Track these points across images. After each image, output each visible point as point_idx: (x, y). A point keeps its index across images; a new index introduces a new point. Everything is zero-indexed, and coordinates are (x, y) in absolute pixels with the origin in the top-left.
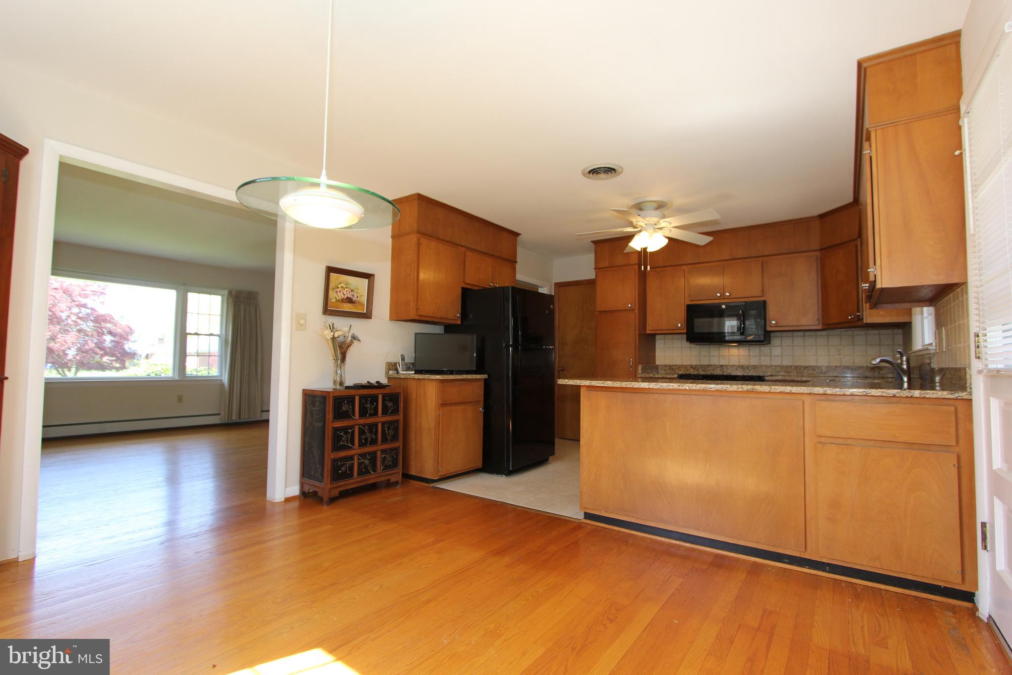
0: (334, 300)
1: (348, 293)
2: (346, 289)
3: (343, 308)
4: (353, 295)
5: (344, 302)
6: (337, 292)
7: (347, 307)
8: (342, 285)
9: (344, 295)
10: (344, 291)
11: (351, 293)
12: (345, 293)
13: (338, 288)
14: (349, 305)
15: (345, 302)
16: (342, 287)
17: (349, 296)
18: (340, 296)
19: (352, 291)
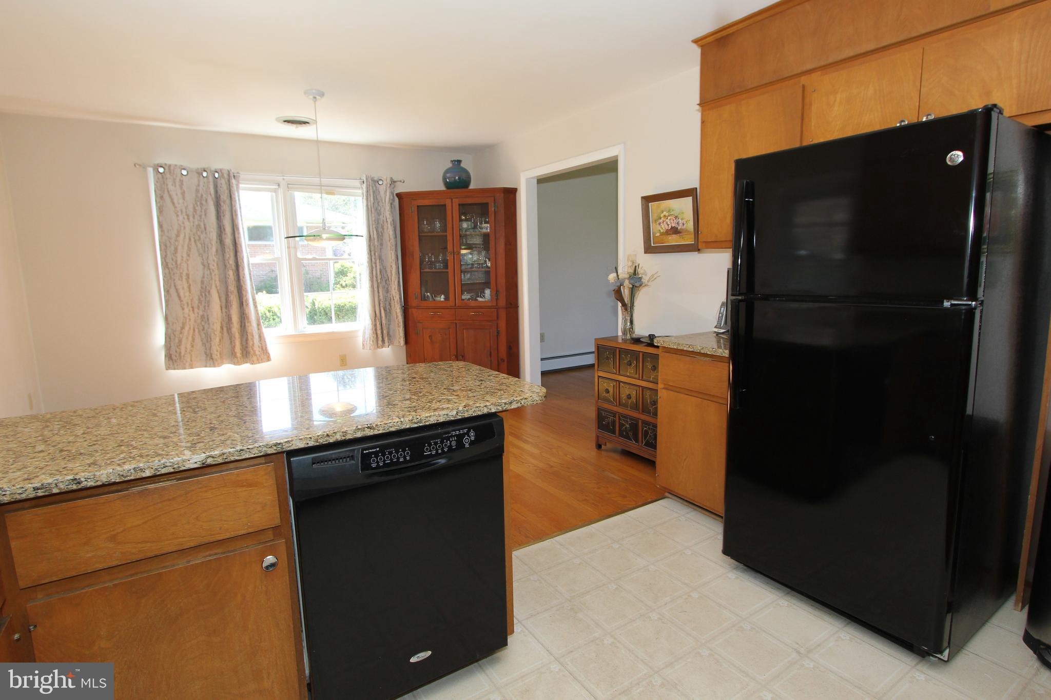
0: (658, 234)
1: (672, 221)
2: (669, 218)
3: (668, 242)
4: (678, 223)
5: (668, 235)
6: (660, 224)
7: (673, 240)
8: (665, 213)
9: (668, 225)
10: (667, 220)
11: (675, 220)
12: (669, 223)
13: (660, 218)
14: (674, 236)
15: (670, 234)
16: (665, 216)
17: (673, 225)
18: (664, 227)
19: (676, 217)
